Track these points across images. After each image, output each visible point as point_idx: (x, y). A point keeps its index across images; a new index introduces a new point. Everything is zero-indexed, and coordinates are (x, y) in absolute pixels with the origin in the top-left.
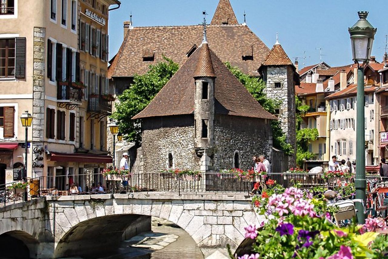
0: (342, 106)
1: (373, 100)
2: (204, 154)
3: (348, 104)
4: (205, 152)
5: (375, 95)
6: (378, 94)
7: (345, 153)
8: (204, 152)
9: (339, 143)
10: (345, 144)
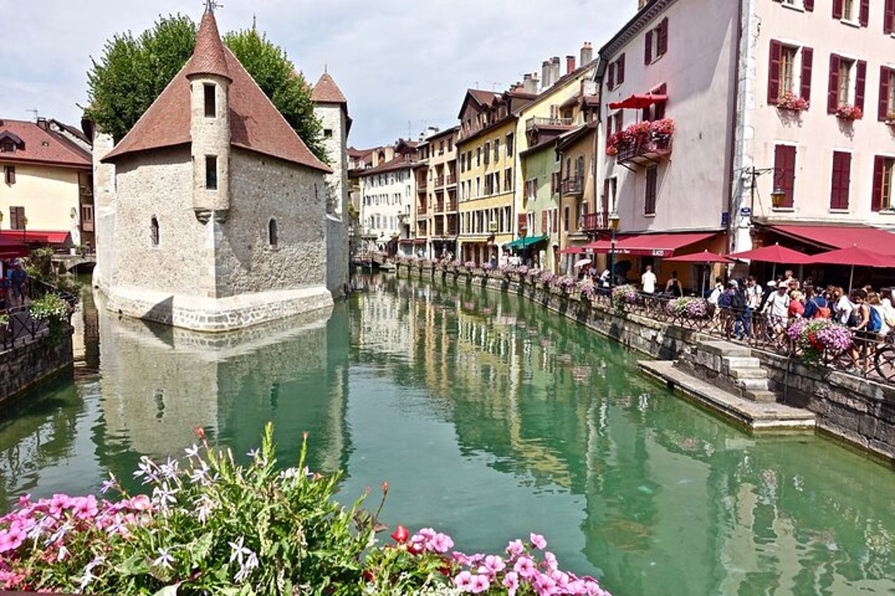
0: (376, 182)
1: (409, 176)
2: (211, 219)
3: (383, 180)
4: (212, 216)
5: (412, 171)
6: (415, 169)
7: (378, 227)
8: (209, 216)
9: (373, 218)
10: (378, 219)
